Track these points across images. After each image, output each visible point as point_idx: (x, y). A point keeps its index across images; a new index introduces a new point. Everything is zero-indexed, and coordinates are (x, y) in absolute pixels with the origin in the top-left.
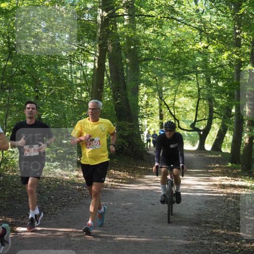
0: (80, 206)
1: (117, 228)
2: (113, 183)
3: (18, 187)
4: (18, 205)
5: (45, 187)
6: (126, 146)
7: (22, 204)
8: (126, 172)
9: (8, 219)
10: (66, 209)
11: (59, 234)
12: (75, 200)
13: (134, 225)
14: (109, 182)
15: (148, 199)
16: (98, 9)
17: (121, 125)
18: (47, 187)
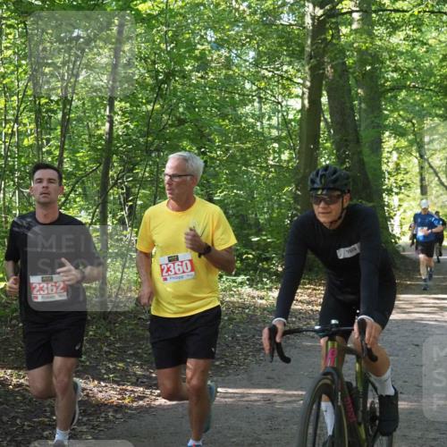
5: (226, 318)
11: (255, 398)
15: (406, 336)
16: (307, 4)
18: (229, 319)
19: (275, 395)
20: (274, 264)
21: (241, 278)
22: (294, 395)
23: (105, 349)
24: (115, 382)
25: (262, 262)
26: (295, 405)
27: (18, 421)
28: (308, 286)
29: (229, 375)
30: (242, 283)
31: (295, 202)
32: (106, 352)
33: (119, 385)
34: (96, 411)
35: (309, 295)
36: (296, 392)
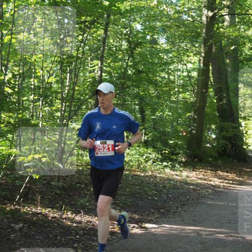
0: (200, 205)
2: (225, 184)
3: (135, 185)
4: (141, 202)
5: (161, 186)
6: (229, 148)
7: (144, 202)
8: (234, 173)
9: (134, 216)
10: (187, 208)
11: (189, 231)
12: (193, 200)
14: (221, 182)
16: (204, 9)
17: (226, 127)
18: (163, 186)
19: (200, 230)
21: (165, 164)
25: (173, 155)
26: (214, 237)
27: (59, 238)
28: (201, 170)
29: (170, 217)
30: (166, 166)
31: (194, 122)
35: (203, 175)
36: (212, 230)
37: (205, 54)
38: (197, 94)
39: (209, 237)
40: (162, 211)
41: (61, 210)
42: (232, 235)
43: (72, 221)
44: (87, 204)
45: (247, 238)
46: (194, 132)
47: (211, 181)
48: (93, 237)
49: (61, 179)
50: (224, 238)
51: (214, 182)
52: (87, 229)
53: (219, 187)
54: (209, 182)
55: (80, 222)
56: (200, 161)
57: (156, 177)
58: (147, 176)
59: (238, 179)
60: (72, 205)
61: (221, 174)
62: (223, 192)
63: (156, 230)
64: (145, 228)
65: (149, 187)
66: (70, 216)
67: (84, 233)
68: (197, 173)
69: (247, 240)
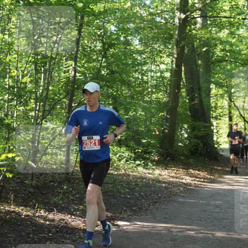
0: (171, 202)
1: (215, 225)
2: (196, 182)
4: (113, 200)
6: (200, 147)
7: (117, 200)
8: (205, 172)
10: (159, 206)
11: (160, 229)
12: (165, 198)
13: (230, 223)
14: (192, 180)
16: (176, 11)
17: (198, 126)
18: (135, 185)
19: (171, 227)
20: (153, 156)
21: (138, 162)
22: (182, 228)
23: (71, 198)
24: (80, 216)
25: (146, 154)
26: (184, 233)
27: (31, 236)
28: (173, 169)
29: (142, 215)
30: (139, 165)
31: (166, 121)
32: (72, 199)
33: (82, 218)
34: (72, 232)
35: (175, 174)
36: (182, 227)
37: (177, 55)
38: (169, 94)
39: (179, 234)
40: (134, 208)
41: (34, 209)
42: (203, 231)
43: (45, 219)
44: (61, 202)
45: (217, 235)
46: (166, 131)
47: (183, 179)
48: (65, 235)
49: (34, 177)
50: (194, 235)
51: (186, 180)
52: (59, 227)
53: (190, 185)
54: (181, 181)
55: (53, 220)
56: (173, 159)
57: (129, 175)
58: (120, 174)
59: (209, 177)
60: (45, 203)
61: (193, 172)
62: (194, 190)
63: (128, 227)
64: (117, 225)
65: (122, 185)
66: (43, 214)
67: (57, 231)
68: (169, 171)
69: (217, 237)
